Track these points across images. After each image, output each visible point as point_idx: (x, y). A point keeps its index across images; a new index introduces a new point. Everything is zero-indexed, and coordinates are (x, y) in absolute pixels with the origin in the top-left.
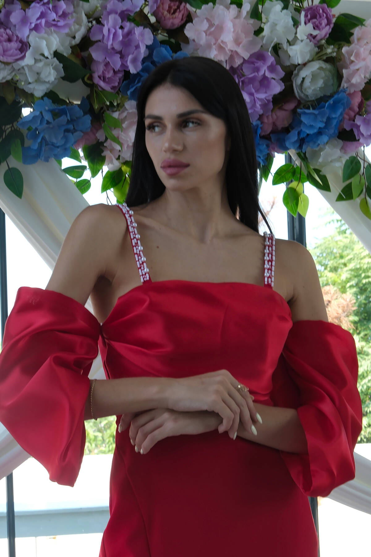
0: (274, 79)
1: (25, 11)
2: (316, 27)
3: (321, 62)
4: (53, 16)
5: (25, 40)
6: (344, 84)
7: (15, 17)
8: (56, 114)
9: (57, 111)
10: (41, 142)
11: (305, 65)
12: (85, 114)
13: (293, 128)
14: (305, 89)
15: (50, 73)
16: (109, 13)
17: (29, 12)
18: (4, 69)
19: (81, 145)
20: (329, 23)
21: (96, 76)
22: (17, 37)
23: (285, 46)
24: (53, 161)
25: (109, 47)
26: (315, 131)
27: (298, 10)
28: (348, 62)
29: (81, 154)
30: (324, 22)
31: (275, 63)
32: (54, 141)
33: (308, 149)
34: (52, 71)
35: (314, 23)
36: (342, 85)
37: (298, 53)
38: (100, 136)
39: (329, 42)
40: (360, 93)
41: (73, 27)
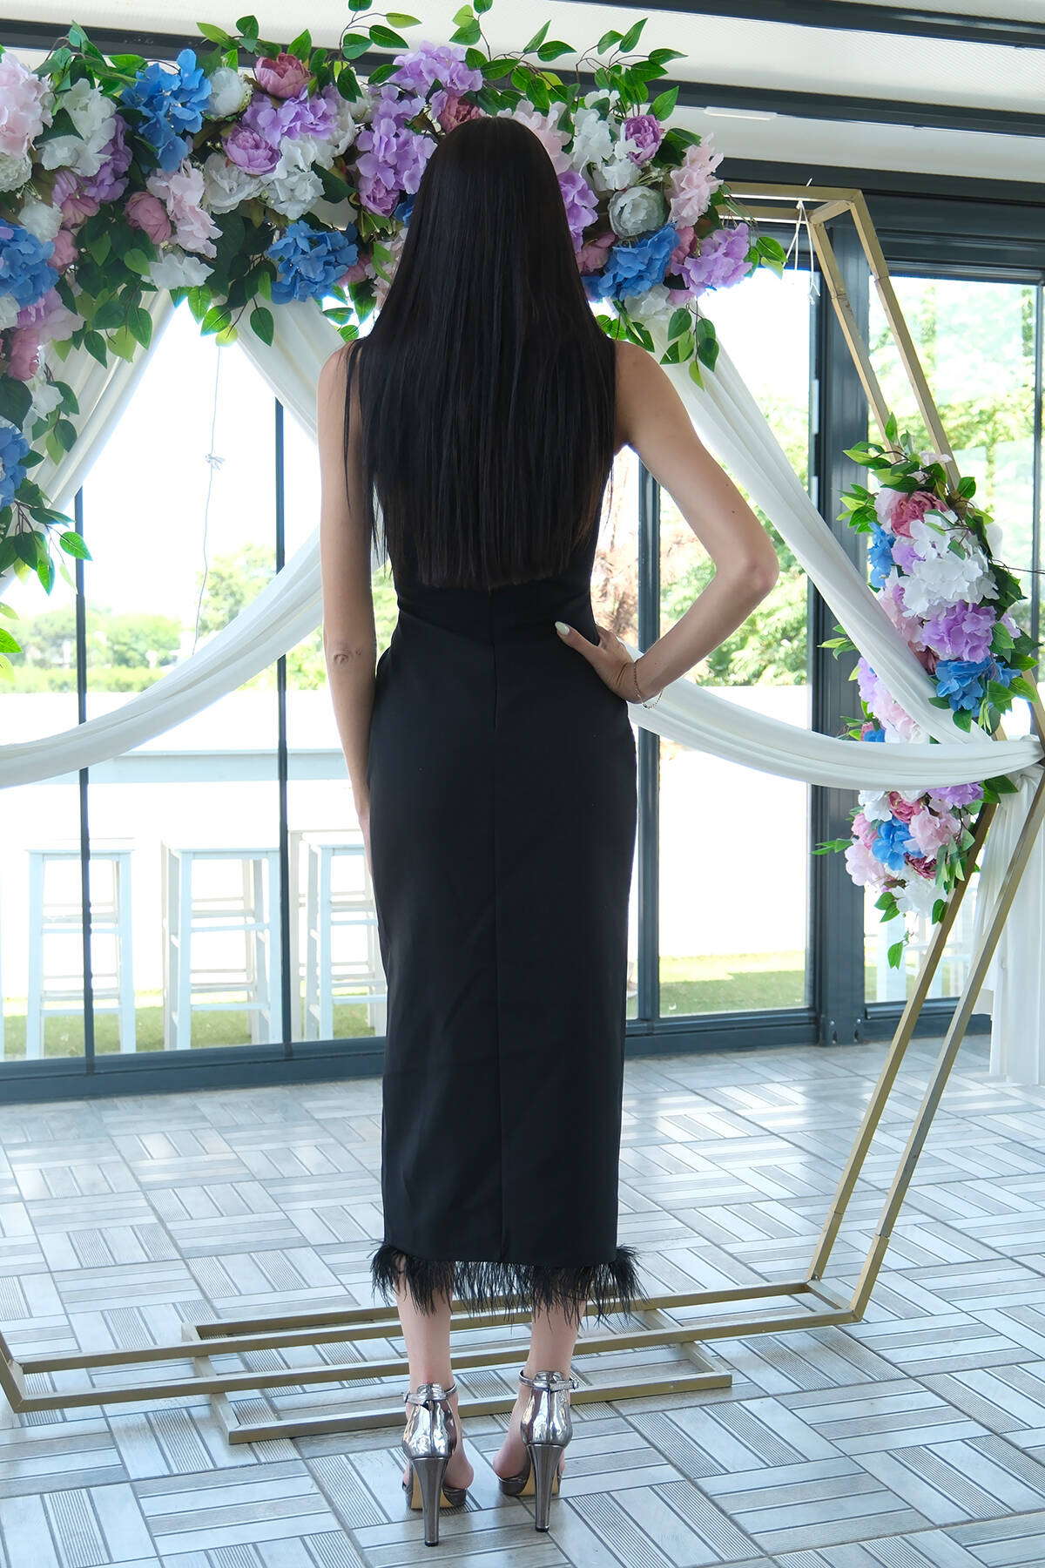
0: (586, 207)
1: (276, 110)
2: (639, 144)
3: (644, 188)
4: (311, 118)
5: (276, 148)
6: (672, 218)
7: (264, 118)
8: (314, 243)
9: (315, 238)
10: (294, 278)
11: (624, 190)
12: (351, 243)
13: (608, 271)
14: (624, 222)
15: (306, 190)
16: (382, 117)
17: (282, 112)
18: (249, 183)
19: (347, 283)
20: (656, 139)
21: (364, 195)
22: (266, 142)
23: (600, 166)
24: (311, 300)
25: (381, 160)
26: (635, 274)
27: (618, 122)
28: (678, 190)
29: (347, 293)
30: (650, 137)
31: (587, 187)
32: (312, 276)
33: (627, 297)
34: (309, 188)
35: (637, 139)
36: (669, 219)
37: (616, 175)
38: (369, 271)
39: (654, 163)
40: (693, 229)
41: (336, 133)
